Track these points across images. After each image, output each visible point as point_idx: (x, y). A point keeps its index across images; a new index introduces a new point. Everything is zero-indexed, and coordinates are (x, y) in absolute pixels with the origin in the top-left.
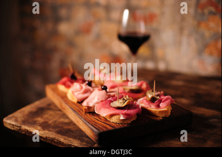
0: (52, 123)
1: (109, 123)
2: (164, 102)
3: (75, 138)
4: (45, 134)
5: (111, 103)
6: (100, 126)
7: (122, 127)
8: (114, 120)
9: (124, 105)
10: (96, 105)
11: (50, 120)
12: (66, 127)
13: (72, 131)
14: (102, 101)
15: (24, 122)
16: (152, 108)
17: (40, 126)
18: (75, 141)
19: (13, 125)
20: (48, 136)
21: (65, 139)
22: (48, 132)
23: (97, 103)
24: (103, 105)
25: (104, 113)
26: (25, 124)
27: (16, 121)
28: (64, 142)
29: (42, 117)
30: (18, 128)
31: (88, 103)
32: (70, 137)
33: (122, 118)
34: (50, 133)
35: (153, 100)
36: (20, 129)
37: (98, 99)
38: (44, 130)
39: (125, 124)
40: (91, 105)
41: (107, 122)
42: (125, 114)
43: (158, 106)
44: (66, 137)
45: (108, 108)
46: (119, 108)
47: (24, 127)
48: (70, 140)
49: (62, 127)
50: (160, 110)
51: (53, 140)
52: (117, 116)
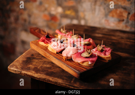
0: (40, 68)
1: (82, 66)
2: (107, 51)
3: (58, 77)
4: (39, 76)
5: (81, 55)
6: (79, 69)
7: (91, 68)
8: (85, 64)
9: (89, 56)
10: (73, 56)
11: (38, 66)
12: (50, 70)
13: (54, 73)
14: (75, 53)
15: (22, 68)
16: (102, 55)
17: (33, 70)
18: (59, 79)
19: (15, 71)
20: (41, 77)
21: (52, 79)
22: (40, 74)
23: (73, 55)
24: (77, 55)
25: (79, 60)
26: (24, 70)
27: (17, 68)
28: (53, 81)
29: (32, 64)
30: (20, 73)
31: (67, 55)
32: (55, 77)
33: (90, 63)
34: (42, 75)
35: (102, 51)
36: (21, 73)
37: (73, 52)
38: (37, 73)
39: (91, 66)
40: (69, 56)
41: (81, 66)
42: (91, 61)
43: (105, 54)
44: (53, 77)
45: (80, 57)
46: (86, 57)
47: (23, 72)
48: (56, 79)
49: (47, 71)
50: (107, 56)
51: (44, 79)
52: (87, 62)
